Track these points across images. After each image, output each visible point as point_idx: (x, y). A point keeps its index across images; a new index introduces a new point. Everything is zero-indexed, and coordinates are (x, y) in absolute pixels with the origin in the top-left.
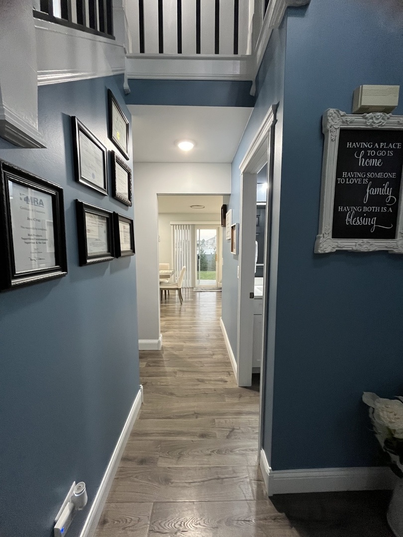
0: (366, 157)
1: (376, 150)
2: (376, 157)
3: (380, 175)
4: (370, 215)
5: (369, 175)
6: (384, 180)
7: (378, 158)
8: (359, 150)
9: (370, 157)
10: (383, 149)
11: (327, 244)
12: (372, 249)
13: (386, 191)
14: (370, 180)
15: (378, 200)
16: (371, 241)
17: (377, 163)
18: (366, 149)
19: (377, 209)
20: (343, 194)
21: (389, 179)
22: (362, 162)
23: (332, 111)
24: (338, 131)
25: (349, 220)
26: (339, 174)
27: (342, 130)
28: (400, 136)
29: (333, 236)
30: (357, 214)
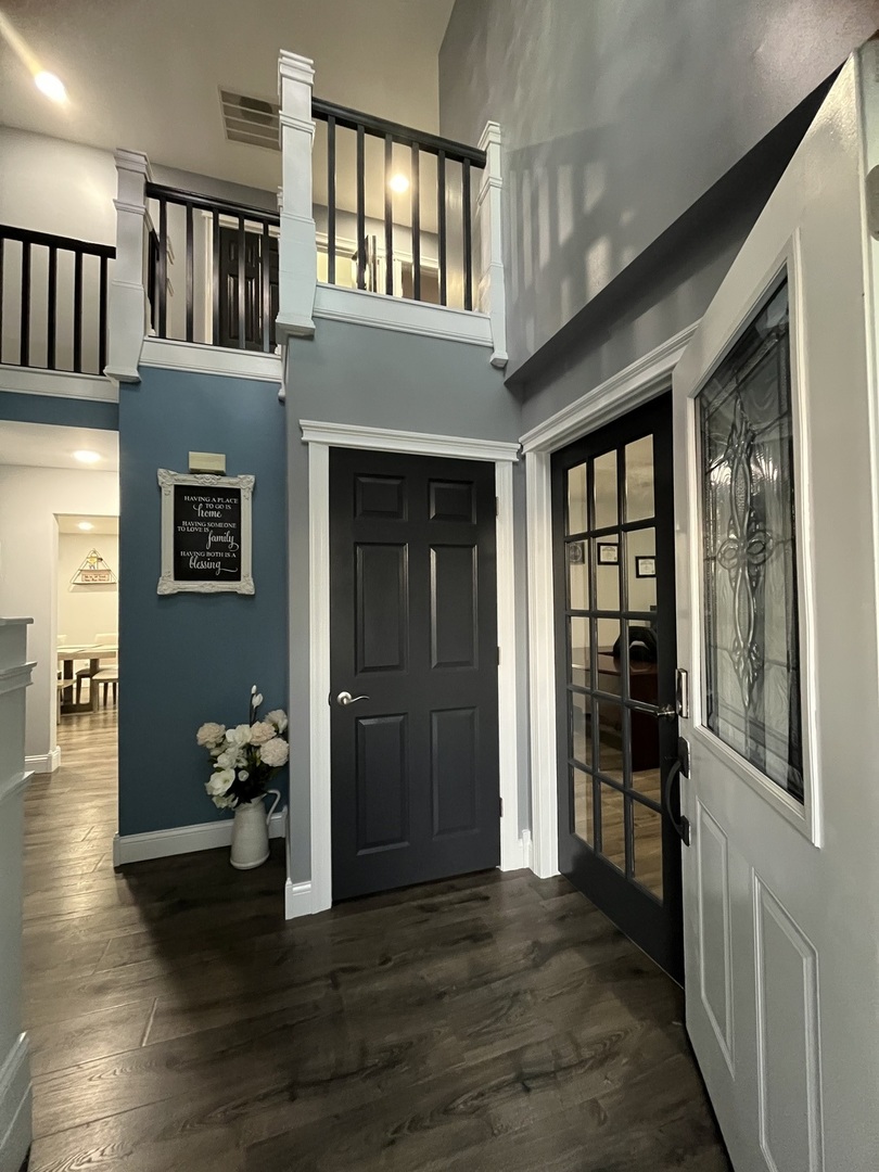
0: (204, 509)
1: (214, 504)
2: (214, 509)
3: (220, 525)
4: (214, 560)
5: (210, 525)
6: (226, 530)
7: (217, 511)
8: (197, 503)
9: (209, 510)
10: (220, 503)
11: (168, 585)
12: (214, 590)
13: (231, 540)
14: (210, 528)
15: (223, 547)
16: (213, 583)
17: (217, 515)
18: (204, 503)
19: (221, 554)
20: (181, 541)
21: (229, 529)
22: (202, 514)
23: (161, 471)
24: (173, 487)
25: (193, 564)
26: (177, 523)
27: (176, 486)
28: (236, 493)
29: (176, 579)
30: (200, 559)
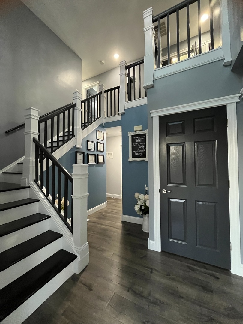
0: (138, 140)
3: (141, 143)
4: (140, 152)
5: (139, 144)
6: (143, 144)
7: (141, 140)
8: (136, 139)
9: (139, 140)
10: (141, 138)
11: (131, 159)
12: (140, 160)
13: (143, 147)
16: (140, 158)
18: (138, 138)
19: (142, 151)
20: (133, 148)
22: (137, 141)
23: (129, 132)
24: (131, 136)
25: (136, 154)
26: (132, 144)
27: (132, 135)
28: (144, 135)
29: (132, 157)
30: (137, 152)
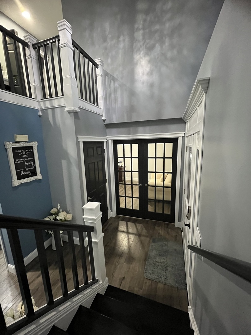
0: (22, 154)
1: (25, 152)
2: (26, 154)
3: (28, 159)
4: (28, 171)
5: (25, 159)
6: (30, 160)
7: (27, 154)
8: (20, 153)
9: (24, 154)
10: (27, 152)
11: (16, 182)
12: (31, 180)
13: (31, 163)
14: (25, 161)
15: (29, 166)
16: (29, 178)
17: (27, 156)
18: (22, 152)
19: (30, 168)
20: (17, 166)
22: (22, 156)
23: (8, 143)
24: (11, 148)
25: (22, 174)
26: (15, 161)
28: (31, 148)
29: (18, 180)
30: (24, 171)
